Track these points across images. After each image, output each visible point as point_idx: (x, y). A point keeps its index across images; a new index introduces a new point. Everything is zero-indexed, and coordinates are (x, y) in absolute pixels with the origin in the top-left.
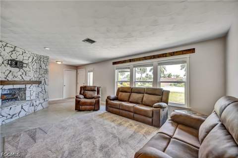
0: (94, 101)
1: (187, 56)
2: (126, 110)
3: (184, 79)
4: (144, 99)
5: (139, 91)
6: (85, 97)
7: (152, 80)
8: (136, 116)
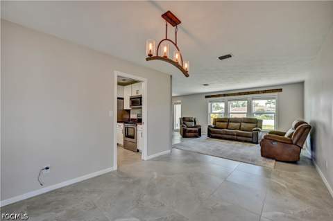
0: (197, 129)
1: (276, 94)
2: (229, 135)
3: (274, 110)
4: (242, 126)
5: (236, 121)
6: (187, 127)
7: (246, 111)
8: (239, 138)
